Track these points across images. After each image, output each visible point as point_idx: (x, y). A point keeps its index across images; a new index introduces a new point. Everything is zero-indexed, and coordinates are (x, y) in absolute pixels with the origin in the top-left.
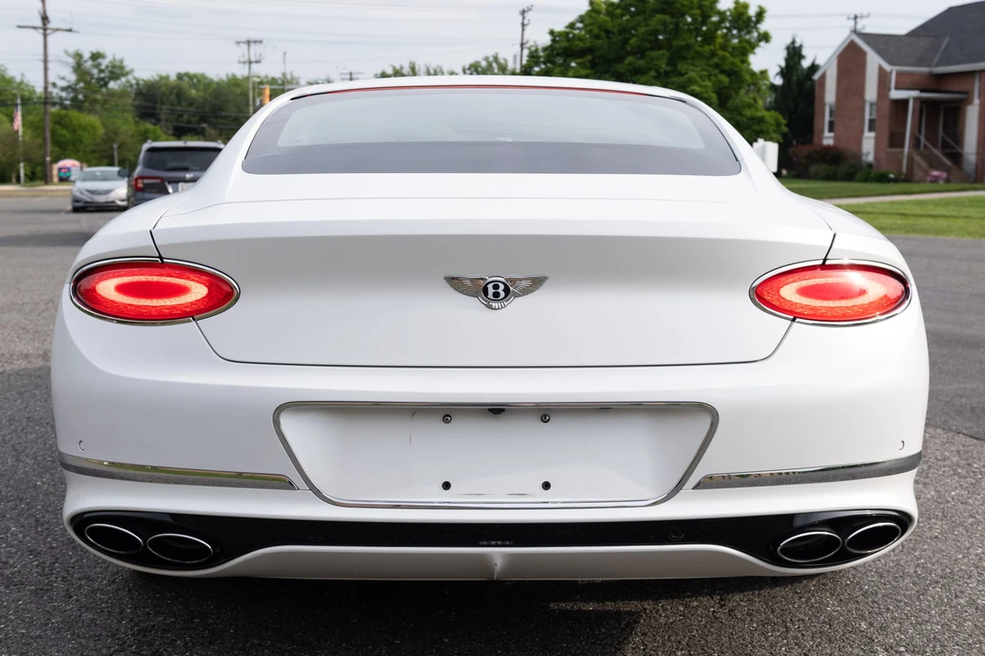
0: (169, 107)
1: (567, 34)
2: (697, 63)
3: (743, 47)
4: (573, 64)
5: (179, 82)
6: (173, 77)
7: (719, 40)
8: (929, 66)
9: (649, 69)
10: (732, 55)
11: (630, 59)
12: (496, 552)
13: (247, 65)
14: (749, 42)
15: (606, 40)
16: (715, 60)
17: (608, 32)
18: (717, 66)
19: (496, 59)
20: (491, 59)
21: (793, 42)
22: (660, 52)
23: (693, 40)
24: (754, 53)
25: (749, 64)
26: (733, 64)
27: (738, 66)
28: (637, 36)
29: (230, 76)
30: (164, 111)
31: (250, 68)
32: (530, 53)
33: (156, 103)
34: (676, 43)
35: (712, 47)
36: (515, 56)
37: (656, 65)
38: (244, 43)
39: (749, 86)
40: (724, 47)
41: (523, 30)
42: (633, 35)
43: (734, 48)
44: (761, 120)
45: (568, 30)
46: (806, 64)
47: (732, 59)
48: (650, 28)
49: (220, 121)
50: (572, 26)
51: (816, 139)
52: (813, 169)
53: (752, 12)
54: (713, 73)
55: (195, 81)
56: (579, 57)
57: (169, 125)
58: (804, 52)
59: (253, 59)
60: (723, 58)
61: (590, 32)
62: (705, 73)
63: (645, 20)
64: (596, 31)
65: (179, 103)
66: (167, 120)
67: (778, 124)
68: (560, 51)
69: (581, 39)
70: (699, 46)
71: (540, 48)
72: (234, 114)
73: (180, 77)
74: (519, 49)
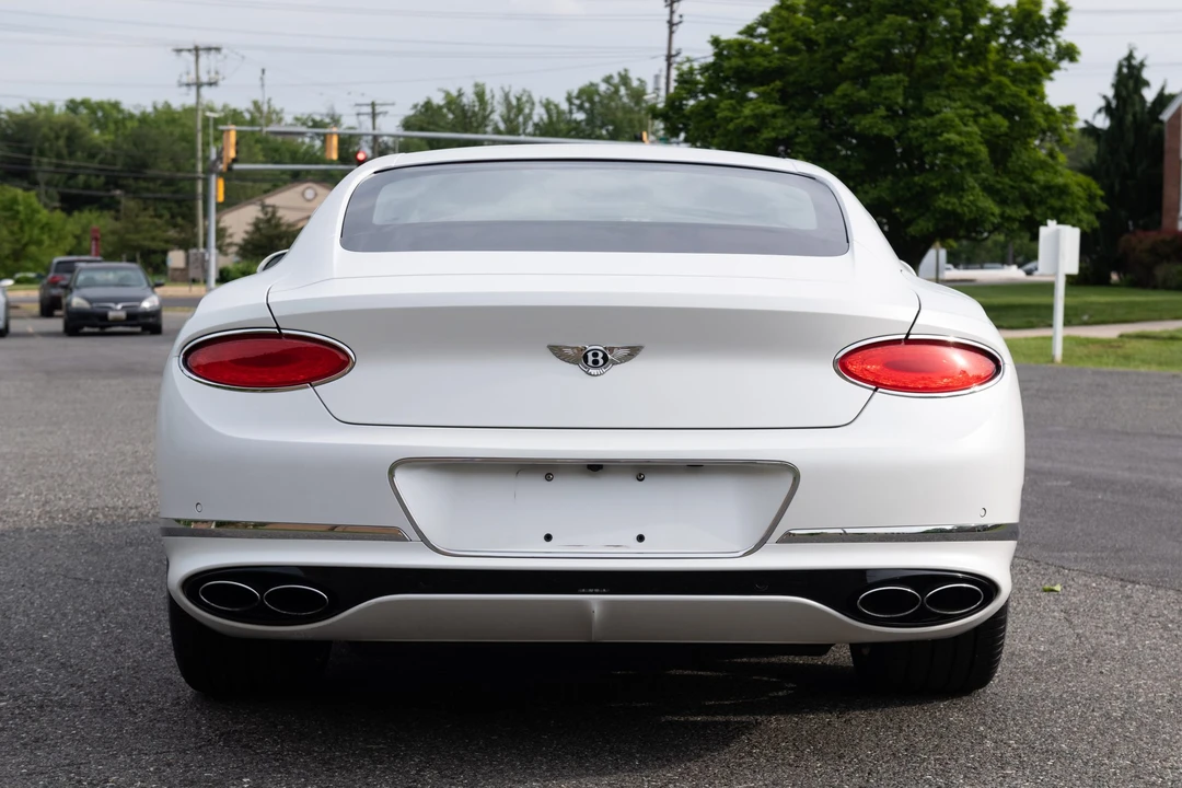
0: (54, 161)
1: (741, 45)
2: (956, 96)
3: (1032, 69)
4: (752, 95)
5: (72, 115)
6: (60, 108)
7: (993, 57)
9: (877, 105)
10: (1014, 81)
11: (844, 87)
12: (594, 599)
13: (194, 89)
14: (1042, 61)
15: (805, 55)
16: (986, 89)
17: (810, 43)
18: (988, 99)
19: (625, 80)
20: (616, 80)
21: (1130, 57)
22: (894, 77)
23: (950, 58)
24: (1051, 79)
25: (1043, 97)
26: (1015, 96)
27: (1023, 101)
28: (856, 50)
29: (160, 106)
30: (46, 168)
31: (198, 95)
32: (680, 75)
33: (30, 152)
34: (922, 61)
35: (981, 69)
36: (657, 77)
37: (886, 98)
38: (189, 50)
39: (1044, 132)
40: (1001, 68)
41: (671, 33)
42: (851, 49)
43: (1018, 71)
44: (1063, 191)
45: (743, 38)
46: (1149, 95)
47: (1014, 88)
48: (876, 37)
49: (143, 184)
50: (749, 31)
51: (1166, 222)
52: (1160, 272)
54: (982, 111)
55: (100, 114)
56: (762, 85)
57: (53, 192)
58: (1146, 74)
59: (204, 78)
60: (1000, 87)
61: (779, 42)
62: (968, 111)
63: (869, 24)
64: (789, 41)
65: (71, 154)
66: (48, 184)
67: (1091, 198)
68: (730, 73)
69: (764, 53)
70: (959, 67)
71: (696, 65)
72: (167, 174)
73: (73, 106)
74: (664, 64)
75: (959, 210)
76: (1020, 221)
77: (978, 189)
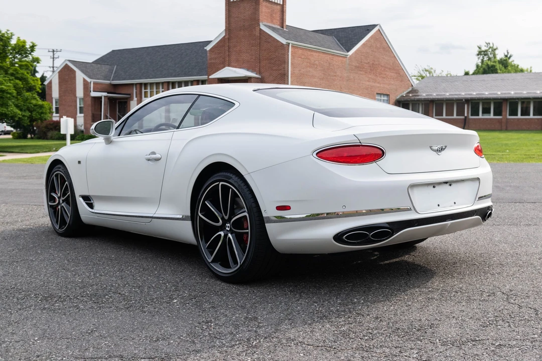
8: (109, 80)
14: (28, 62)
16: (11, 71)
18: (13, 75)
40: (13, 64)
43: (21, 65)
53: (28, 46)
54: (11, 79)
62: (7, 78)
75: (7, 113)
76: (28, 117)
77: (13, 106)
